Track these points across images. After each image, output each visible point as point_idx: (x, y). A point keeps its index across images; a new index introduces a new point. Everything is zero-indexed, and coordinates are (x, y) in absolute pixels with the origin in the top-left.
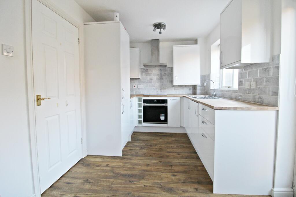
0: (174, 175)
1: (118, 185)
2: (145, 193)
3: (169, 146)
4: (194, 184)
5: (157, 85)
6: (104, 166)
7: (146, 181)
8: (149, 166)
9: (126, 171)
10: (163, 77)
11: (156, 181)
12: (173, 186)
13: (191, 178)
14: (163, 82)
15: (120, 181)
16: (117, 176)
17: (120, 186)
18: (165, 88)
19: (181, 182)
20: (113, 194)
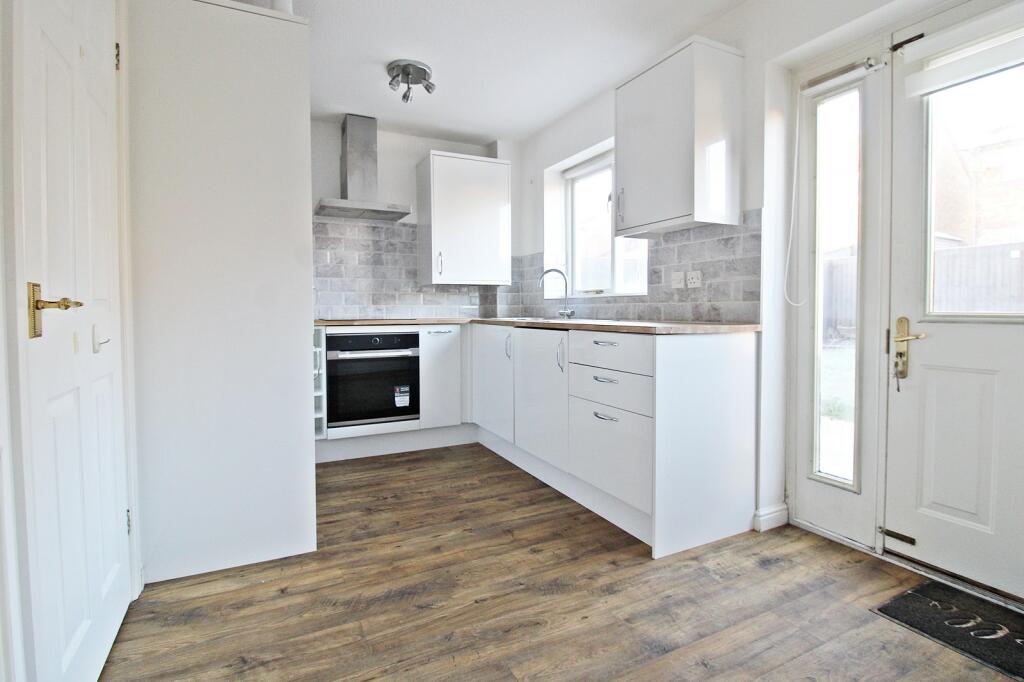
0: (534, 551)
1: (390, 631)
2: (495, 616)
3: (459, 486)
4: (597, 554)
5: (364, 284)
6: (273, 598)
7: (470, 591)
8: (442, 549)
9: (376, 587)
10: (384, 257)
11: (501, 580)
12: (556, 576)
13: (582, 545)
14: (384, 276)
15: (382, 618)
16: (357, 608)
17: (396, 629)
18: (393, 297)
19: (568, 561)
20: (398, 659)
